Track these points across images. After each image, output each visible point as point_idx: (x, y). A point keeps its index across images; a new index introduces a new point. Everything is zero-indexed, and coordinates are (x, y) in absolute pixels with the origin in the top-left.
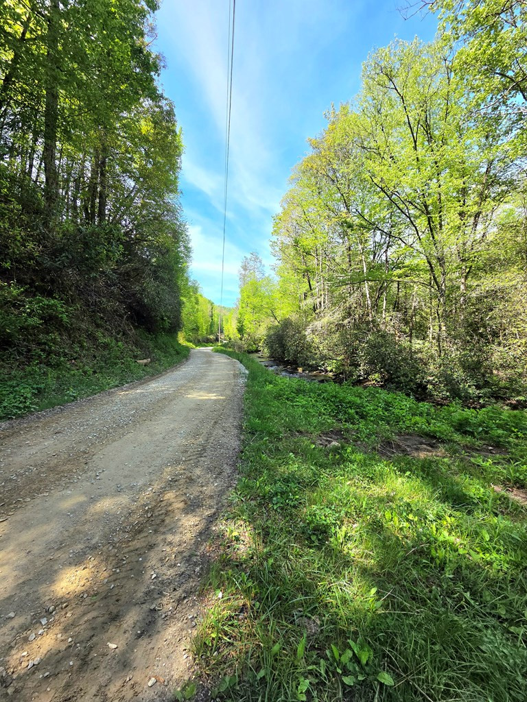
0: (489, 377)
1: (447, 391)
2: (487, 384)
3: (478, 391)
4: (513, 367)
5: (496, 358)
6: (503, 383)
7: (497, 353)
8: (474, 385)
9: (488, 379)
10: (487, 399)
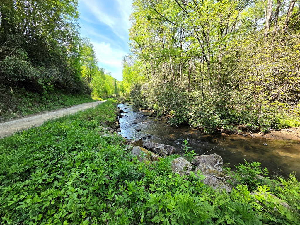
0: (230, 111)
1: (201, 122)
2: (228, 116)
3: (222, 121)
4: (245, 104)
5: (235, 98)
6: (238, 114)
7: (236, 95)
8: (220, 117)
9: (229, 112)
10: (227, 126)
